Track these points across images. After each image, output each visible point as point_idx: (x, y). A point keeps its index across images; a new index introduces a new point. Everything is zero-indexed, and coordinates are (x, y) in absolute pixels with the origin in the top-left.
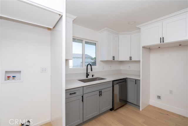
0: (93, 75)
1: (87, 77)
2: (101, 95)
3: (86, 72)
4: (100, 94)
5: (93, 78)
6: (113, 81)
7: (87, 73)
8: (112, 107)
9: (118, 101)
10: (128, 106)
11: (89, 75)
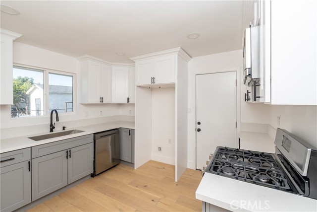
0: (64, 128)
1: (51, 130)
2: (70, 156)
3: (49, 123)
4: (68, 154)
5: (64, 131)
6: (94, 134)
7: (51, 125)
8: (93, 172)
9: (111, 161)
10: (121, 167)
11: (54, 128)
